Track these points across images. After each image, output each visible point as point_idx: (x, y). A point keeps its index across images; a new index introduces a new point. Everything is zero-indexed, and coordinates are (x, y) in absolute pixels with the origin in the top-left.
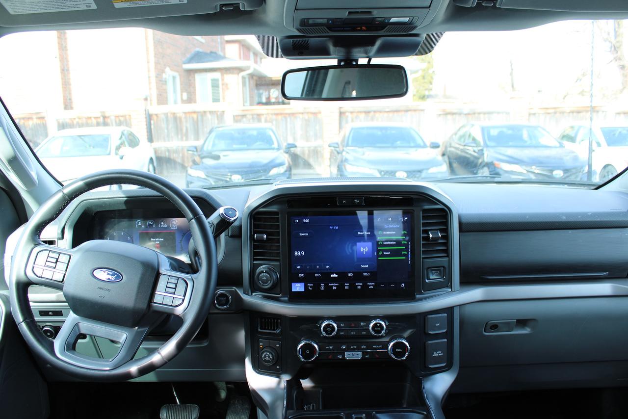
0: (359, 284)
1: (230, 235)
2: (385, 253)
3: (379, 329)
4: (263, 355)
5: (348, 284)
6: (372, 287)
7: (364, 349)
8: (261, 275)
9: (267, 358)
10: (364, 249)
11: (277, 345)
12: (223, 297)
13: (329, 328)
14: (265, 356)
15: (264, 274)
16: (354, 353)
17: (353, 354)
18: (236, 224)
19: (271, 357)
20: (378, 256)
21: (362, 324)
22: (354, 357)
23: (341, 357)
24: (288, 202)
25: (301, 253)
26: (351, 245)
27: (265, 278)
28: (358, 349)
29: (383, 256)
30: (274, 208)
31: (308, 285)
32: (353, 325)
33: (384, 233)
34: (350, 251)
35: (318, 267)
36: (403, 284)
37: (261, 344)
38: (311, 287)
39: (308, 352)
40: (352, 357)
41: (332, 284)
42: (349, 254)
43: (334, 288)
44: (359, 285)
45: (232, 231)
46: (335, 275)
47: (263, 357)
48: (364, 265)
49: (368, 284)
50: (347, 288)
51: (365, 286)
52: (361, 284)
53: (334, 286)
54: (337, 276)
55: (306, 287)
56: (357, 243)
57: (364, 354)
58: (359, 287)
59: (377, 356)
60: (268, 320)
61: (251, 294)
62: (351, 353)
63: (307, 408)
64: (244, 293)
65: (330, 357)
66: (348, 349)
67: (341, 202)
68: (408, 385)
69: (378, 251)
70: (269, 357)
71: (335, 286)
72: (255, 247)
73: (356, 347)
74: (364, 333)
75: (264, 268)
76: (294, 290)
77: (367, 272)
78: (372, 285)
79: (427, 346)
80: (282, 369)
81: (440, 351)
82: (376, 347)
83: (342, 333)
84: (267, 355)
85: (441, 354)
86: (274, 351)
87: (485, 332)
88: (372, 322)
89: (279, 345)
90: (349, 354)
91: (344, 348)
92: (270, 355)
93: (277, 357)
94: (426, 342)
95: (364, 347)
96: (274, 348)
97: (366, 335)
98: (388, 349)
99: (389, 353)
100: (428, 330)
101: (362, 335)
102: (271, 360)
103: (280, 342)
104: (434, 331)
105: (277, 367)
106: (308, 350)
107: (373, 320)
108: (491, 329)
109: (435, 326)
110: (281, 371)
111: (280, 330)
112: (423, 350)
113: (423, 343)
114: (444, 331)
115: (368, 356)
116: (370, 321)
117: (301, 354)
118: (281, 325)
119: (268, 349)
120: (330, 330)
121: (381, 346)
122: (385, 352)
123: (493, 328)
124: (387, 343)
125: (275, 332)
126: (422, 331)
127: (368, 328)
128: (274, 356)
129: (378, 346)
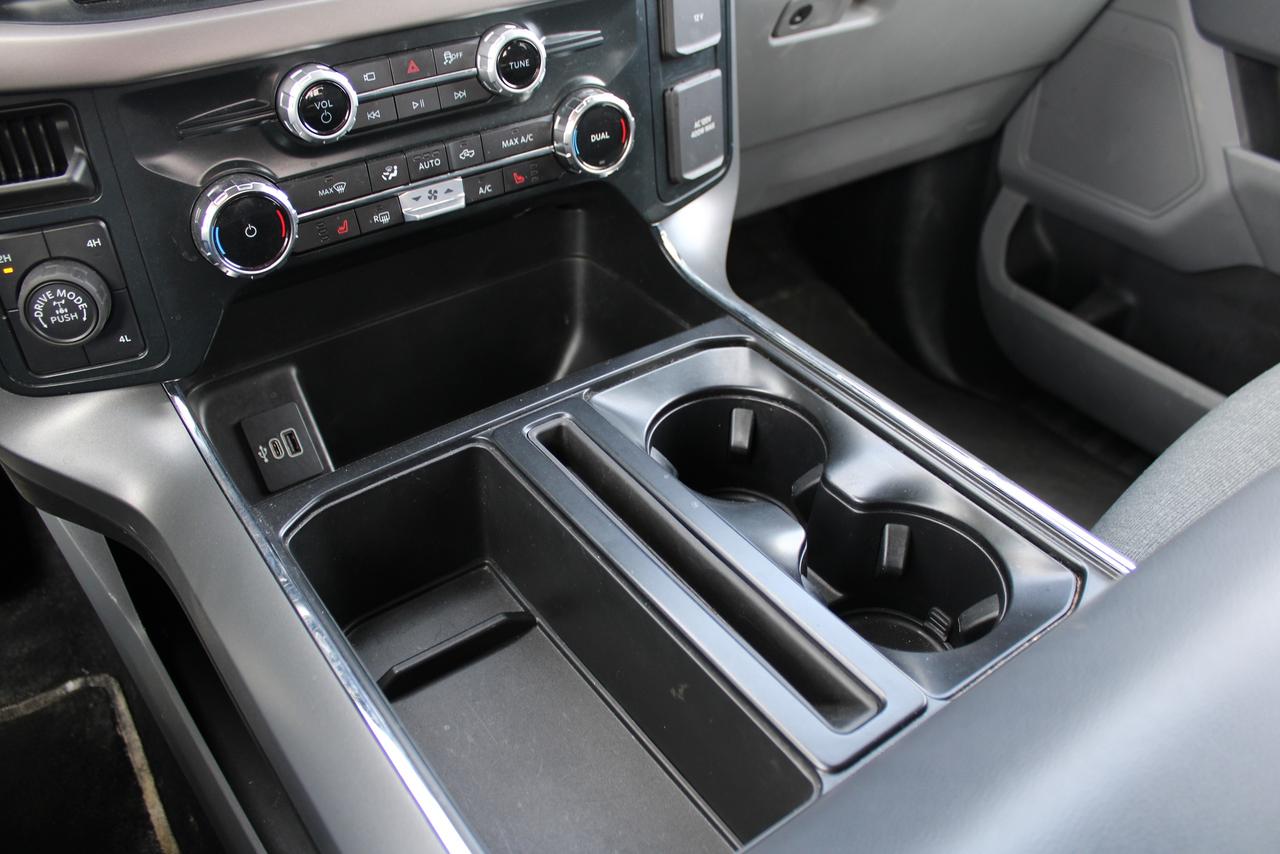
3: (526, 64)
4: (38, 306)
7: (469, 163)
9: (63, 315)
11: (91, 244)
13: (325, 107)
14: (49, 310)
16: (433, 187)
17: (433, 195)
19: (83, 306)
21: (449, 56)
22: (436, 207)
23: (386, 220)
28: (446, 169)
32: (413, 67)
39: (251, 231)
40: (431, 209)
47: (39, 314)
57: (470, 184)
59: (519, 179)
60: (33, 133)
62: (423, 192)
63: (269, 455)
65: (344, 230)
66: (410, 178)
68: (580, 264)
70: (71, 307)
73: (437, 162)
74: (460, 95)
79: (670, 104)
80: (147, 341)
81: (708, 115)
82: (512, 143)
83: (374, 115)
84: (60, 299)
85: (712, 127)
86: (86, 273)
87: (775, 35)
88: (486, 39)
89: (99, 242)
90: (417, 199)
91: (395, 174)
92: (71, 296)
93: (106, 295)
94: (665, 91)
95: (467, 153)
96: (83, 258)
97: (470, 104)
98: (555, 144)
99: (568, 155)
100: (673, 42)
101: (451, 104)
102: (85, 319)
103: (103, 224)
104: (691, 41)
105: (122, 339)
106: (250, 227)
107: (492, 33)
108: (792, 22)
109: (693, 23)
110: (144, 350)
111: (83, 165)
112: (659, 122)
113: (661, 95)
114: (715, 39)
115: (487, 187)
116: (482, 37)
117: (224, 253)
118: (81, 147)
119: (53, 271)
120: (328, 109)
121: (529, 136)
122: (553, 156)
123: (798, 19)
124: (547, 119)
125: (65, 181)
126: (654, 50)
127: (474, 70)
128: (97, 297)
129: (519, 141)
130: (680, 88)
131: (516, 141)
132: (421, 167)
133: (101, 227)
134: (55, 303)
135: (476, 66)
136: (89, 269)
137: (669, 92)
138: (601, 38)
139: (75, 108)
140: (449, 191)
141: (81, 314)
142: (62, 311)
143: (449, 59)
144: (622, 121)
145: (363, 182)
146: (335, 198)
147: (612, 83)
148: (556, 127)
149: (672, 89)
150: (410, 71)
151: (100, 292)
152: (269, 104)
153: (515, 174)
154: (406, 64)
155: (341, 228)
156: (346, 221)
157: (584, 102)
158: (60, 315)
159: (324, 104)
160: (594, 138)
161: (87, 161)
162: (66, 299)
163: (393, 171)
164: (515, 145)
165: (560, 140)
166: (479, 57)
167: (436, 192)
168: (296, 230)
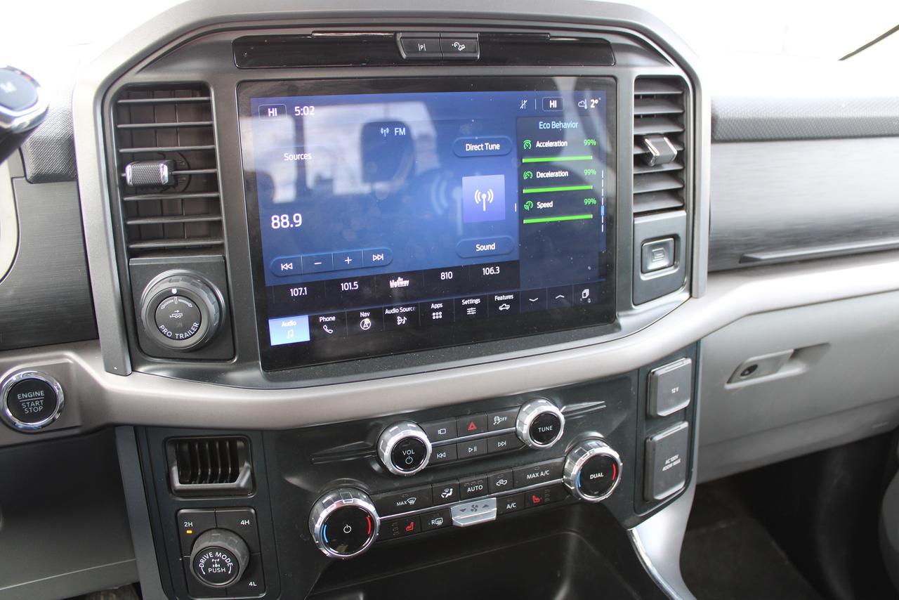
0: (471, 301)
1: (30, 174)
2: (541, 206)
3: (550, 428)
4: (202, 561)
5: (441, 305)
6: (508, 307)
7: (503, 488)
8: (163, 306)
10: (484, 196)
11: (243, 523)
12: (33, 390)
14: (209, 564)
15: (176, 300)
16: (475, 503)
17: (475, 510)
18: (49, 130)
19: (230, 564)
20: (523, 214)
21: (498, 420)
22: (476, 518)
23: (439, 523)
24: (240, 45)
25: (291, 221)
26: (444, 184)
27: (178, 315)
28: (487, 492)
29: (535, 213)
30: (188, 71)
31: (322, 319)
32: (472, 427)
33: (538, 145)
34: (445, 203)
35: (348, 260)
36: (587, 291)
37: (187, 524)
38: (330, 324)
39: (347, 529)
40: (471, 518)
41: (395, 311)
42: (439, 212)
43: (401, 321)
44: (471, 304)
45: (39, 157)
46: (401, 283)
47: (202, 566)
48: (485, 243)
49: (497, 298)
50: (437, 316)
51: (488, 306)
52: (477, 301)
53: (400, 314)
54: (406, 283)
55: (314, 325)
56: (465, 180)
57: (501, 502)
58: (471, 311)
59: (536, 500)
61: (133, 370)
62: (468, 505)
64: (109, 369)
65: (410, 528)
66: (461, 497)
67: (412, 48)
69: (523, 199)
70: (223, 564)
71: (402, 315)
72: (131, 210)
73: (481, 487)
74: (502, 444)
75: (170, 279)
76: (276, 340)
77: (493, 265)
78: (507, 302)
79: (649, 449)
80: (267, 588)
81: (676, 455)
82: (534, 476)
83: (442, 455)
84: (217, 558)
85: (679, 461)
86: (237, 541)
87: (729, 382)
88: (524, 409)
89: (248, 522)
90: (463, 510)
91: (450, 494)
92: (224, 557)
93: (247, 557)
94: (647, 439)
95: (501, 482)
96: (237, 531)
97: (507, 450)
98: (564, 477)
99: (573, 488)
100: (655, 407)
101: (495, 450)
102: (230, 572)
103: (253, 511)
104: (668, 407)
105: (251, 584)
106: (347, 526)
107: (529, 405)
108: (743, 374)
109: (671, 395)
110: (264, 592)
111: (248, 474)
112: (640, 461)
113: (643, 442)
114: (686, 404)
115: (513, 505)
116: (521, 407)
117: (327, 541)
118: (249, 462)
119: (216, 539)
120: (411, 455)
121: (546, 472)
122: (562, 485)
123: (747, 372)
124: (559, 460)
125: (235, 486)
126: (641, 413)
127: (514, 428)
128: (240, 560)
129: (539, 474)
130: (658, 438)
131: (537, 475)
132: (469, 490)
133: (251, 513)
134: (213, 560)
135: (515, 426)
136: (239, 539)
137: (649, 440)
138: (605, 406)
139: (250, 441)
140: (486, 506)
141: (228, 569)
142: (216, 566)
143: (497, 421)
144: (614, 465)
145: (428, 498)
146: (408, 507)
147: (609, 436)
148: (566, 467)
149: (651, 439)
150: (470, 429)
151: (243, 557)
152: (372, 445)
153: (534, 497)
154: (468, 424)
155: (408, 527)
156: (412, 523)
157: (588, 453)
158: (215, 568)
159: (409, 452)
160: (592, 477)
161: (251, 472)
162: (221, 559)
163: (449, 492)
164: (536, 478)
165: (568, 475)
166: (518, 421)
167: (477, 506)
168: (377, 531)
